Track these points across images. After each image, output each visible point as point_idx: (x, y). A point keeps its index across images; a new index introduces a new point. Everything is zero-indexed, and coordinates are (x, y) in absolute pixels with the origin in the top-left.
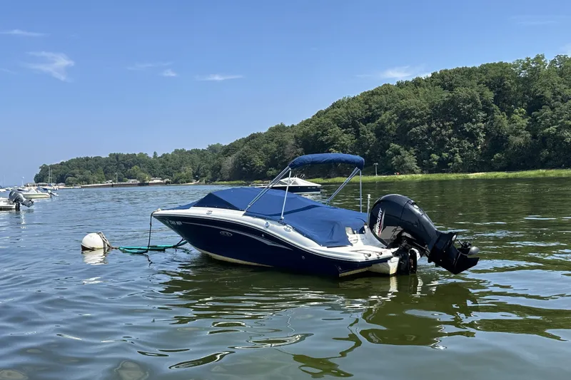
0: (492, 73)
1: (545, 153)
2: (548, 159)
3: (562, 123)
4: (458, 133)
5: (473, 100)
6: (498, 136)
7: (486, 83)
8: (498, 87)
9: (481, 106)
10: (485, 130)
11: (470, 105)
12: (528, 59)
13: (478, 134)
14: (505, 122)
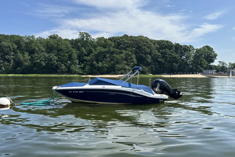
0: (16, 39)
1: (35, 69)
2: (36, 71)
3: (42, 59)
4: (3, 59)
5: (9, 47)
6: (19, 62)
7: (13, 42)
8: (18, 44)
9: (12, 50)
10: (13, 59)
11: (8, 49)
12: (29, 36)
13: (11, 60)
14: (21, 57)
